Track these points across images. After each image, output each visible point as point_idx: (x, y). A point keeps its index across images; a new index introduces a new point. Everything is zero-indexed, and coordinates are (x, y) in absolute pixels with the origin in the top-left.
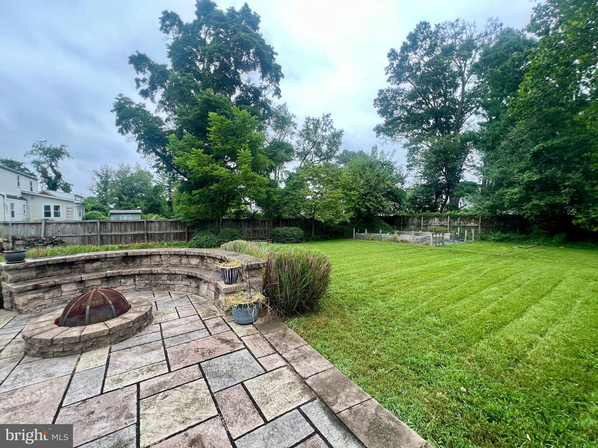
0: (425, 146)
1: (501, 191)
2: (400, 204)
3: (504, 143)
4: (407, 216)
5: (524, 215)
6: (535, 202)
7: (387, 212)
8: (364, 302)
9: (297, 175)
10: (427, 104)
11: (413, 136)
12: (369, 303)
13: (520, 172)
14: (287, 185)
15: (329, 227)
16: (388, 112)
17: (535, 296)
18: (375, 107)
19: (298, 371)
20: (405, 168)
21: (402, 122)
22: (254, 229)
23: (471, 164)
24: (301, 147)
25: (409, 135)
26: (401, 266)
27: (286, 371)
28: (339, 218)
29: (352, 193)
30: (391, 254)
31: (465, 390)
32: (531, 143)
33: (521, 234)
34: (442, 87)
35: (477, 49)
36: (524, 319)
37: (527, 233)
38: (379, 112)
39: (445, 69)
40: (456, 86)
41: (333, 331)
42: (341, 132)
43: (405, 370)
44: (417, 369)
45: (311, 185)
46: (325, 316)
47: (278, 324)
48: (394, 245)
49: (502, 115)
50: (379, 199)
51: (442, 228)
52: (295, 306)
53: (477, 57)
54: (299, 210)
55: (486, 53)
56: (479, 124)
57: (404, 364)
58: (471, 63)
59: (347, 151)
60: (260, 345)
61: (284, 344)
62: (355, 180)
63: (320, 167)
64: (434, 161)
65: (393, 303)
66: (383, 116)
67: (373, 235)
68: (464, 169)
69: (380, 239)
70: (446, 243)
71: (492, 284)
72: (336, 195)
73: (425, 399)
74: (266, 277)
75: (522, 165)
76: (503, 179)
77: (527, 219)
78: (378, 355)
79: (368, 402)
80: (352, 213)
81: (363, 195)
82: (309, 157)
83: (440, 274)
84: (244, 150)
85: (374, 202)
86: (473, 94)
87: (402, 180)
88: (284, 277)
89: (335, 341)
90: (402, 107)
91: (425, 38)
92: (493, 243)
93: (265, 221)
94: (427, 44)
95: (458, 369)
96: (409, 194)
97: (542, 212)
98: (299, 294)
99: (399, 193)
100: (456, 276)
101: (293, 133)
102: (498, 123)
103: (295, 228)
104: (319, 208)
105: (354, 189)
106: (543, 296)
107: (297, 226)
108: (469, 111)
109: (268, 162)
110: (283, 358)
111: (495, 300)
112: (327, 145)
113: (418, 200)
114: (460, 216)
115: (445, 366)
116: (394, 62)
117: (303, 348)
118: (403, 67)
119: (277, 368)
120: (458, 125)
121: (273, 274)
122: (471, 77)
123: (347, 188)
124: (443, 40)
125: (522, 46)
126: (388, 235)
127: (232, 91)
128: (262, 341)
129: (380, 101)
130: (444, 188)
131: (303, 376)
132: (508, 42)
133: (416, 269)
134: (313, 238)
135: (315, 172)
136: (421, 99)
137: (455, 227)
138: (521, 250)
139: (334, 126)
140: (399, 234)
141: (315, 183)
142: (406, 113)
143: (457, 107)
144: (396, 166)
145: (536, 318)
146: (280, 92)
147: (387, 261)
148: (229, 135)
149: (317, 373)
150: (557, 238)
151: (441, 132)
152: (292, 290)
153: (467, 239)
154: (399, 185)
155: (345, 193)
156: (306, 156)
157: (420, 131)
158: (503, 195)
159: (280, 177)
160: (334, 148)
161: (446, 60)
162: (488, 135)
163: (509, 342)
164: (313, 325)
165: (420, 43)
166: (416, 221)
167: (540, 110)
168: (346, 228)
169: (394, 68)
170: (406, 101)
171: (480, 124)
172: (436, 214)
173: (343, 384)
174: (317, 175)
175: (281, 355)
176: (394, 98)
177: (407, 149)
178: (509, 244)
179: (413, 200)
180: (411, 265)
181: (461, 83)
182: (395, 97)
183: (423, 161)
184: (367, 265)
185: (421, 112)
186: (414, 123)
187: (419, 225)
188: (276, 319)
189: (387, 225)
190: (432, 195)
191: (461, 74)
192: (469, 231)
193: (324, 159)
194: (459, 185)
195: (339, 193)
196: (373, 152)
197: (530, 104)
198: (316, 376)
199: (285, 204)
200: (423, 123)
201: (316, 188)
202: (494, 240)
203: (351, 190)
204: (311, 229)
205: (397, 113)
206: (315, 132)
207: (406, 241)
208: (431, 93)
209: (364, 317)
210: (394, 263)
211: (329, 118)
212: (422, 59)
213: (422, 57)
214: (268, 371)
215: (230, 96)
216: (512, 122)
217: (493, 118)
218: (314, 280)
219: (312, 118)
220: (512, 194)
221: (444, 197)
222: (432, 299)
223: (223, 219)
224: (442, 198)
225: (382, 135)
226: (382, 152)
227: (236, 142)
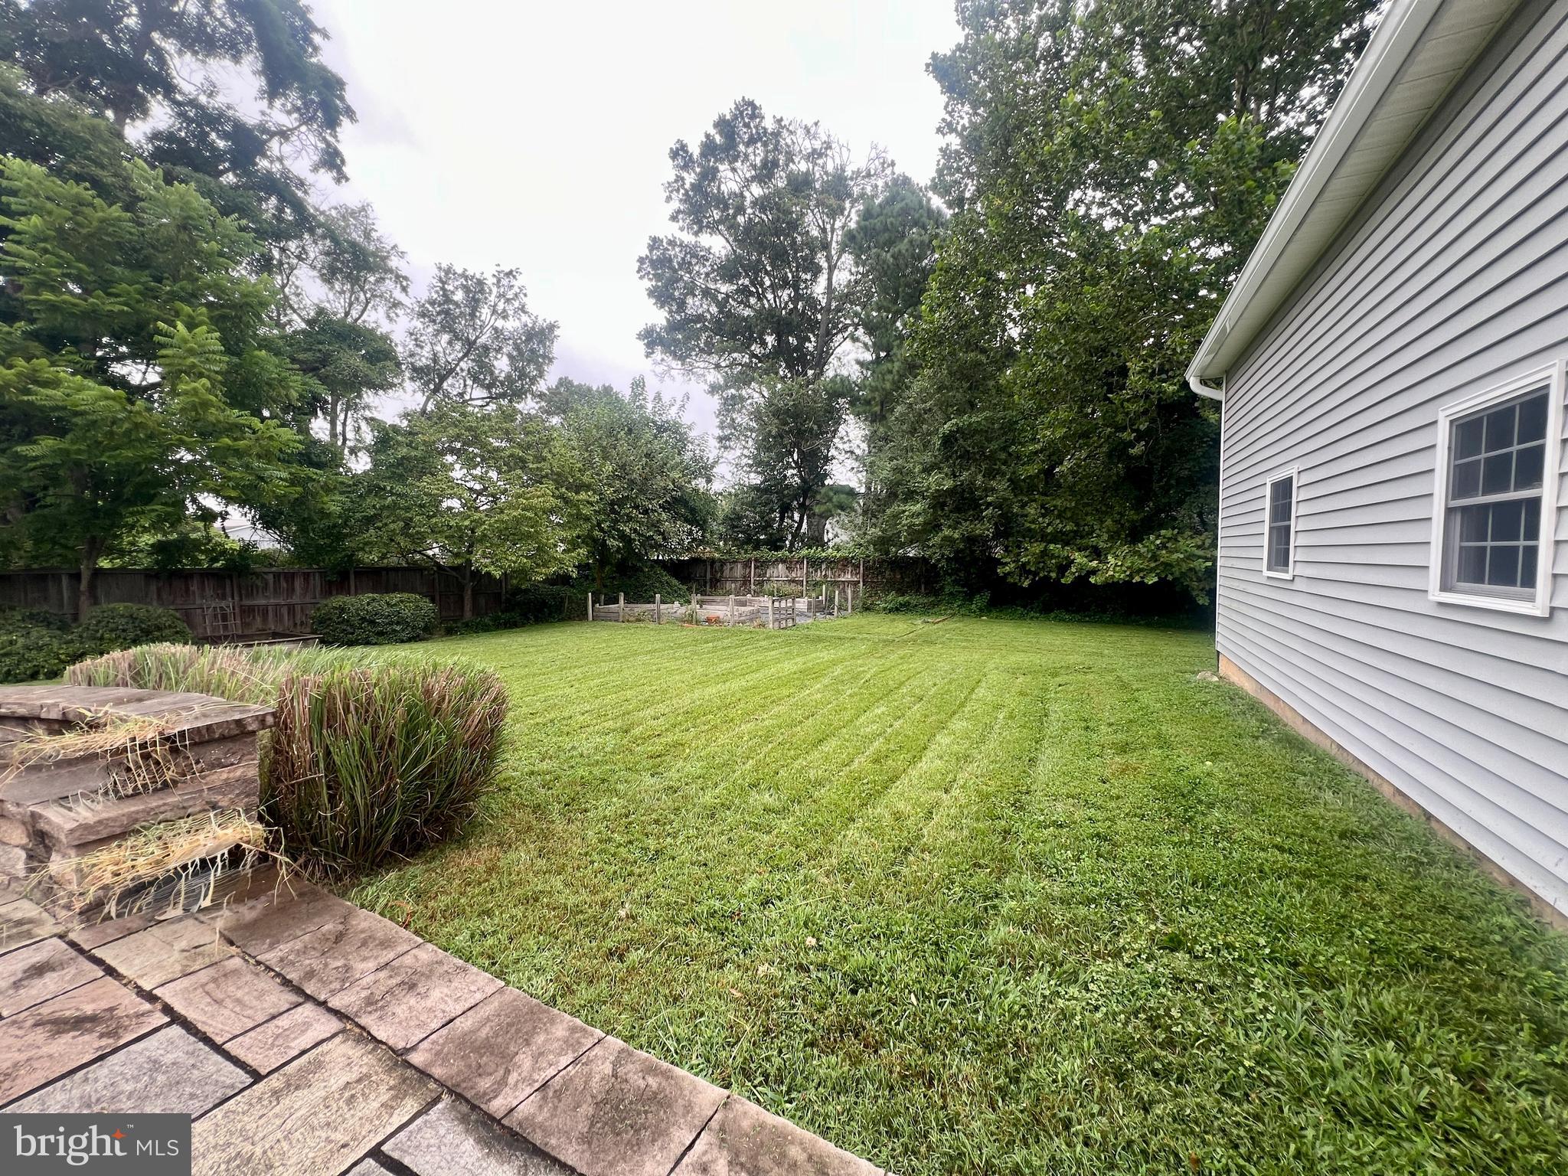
0: (756, 395)
1: (895, 508)
2: (704, 531)
3: (899, 409)
4: (720, 560)
5: (931, 557)
6: (947, 532)
7: (674, 552)
8: (604, 785)
9: (410, 433)
10: (759, 299)
11: (730, 366)
12: (619, 786)
13: (924, 470)
14: (376, 464)
15: (517, 591)
16: (672, 297)
17: (943, 716)
18: (641, 278)
19: (381, 1035)
20: (713, 443)
21: (705, 329)
22: (247, 602)
23: (847, 447)
24: (426, 352)
25: (723, 364)
26: (703, 681)
27: (341, 1050)
28: (545, 565)
29: (583, 496)
30: (680, 653)
31: (814, 941)
32: (939, 416)
33: (927, 595)
34: (789, 263)
35: (854, 202)
36: (923, 765)
37: (936, 593)
38: (651, 293)
39: (794, 226)
40: (816, 271)
41: (512, 884)
42: (552, 327)
43: (693, 935)
44: (720, 924)
45: (457, 466)
46: (490, 847)
47: (319, 905)
48: (691, 632)
49: (895, 350)
50: (654, 516)
51: (793, 587)
52: (390, 836)
53: (852, 217)
54: (419, 539)
55: (867, 215)
56: (858, 362)
57: (693, 920)
58: (843, 227)
59: (570, 382)
60: (239, 994)
61: (339, 963)
62: (589, 464)
63: (486, 418)
64: (773, 433)
65: (677, 776)
66: (662, 307)
67: (640, 608)
68: (833, 458)
69: (657, 618)
70: (799, 621)
71: (877, 701)
72: (535, 501)
73: (733, 991)
74: (275, 762)
75: (928, 457)
76: (898, 484)
77: (935, 566)
78: (632, 917)
79: (597, 1050)
80: (583, 551)
81: (612, 503)
82: (452, 386)
83: (785, 692)
84: (191, 326)
85: (641, 524)
86: (847, 295)
87: (705, 471)
88: (344, 753)
89: (514, 911)
90: (707, 293)
91: (752, 141)
92: (883, 615)
93: (290, 577)
94: (757, 153)
95: (805, 898)
96: (724, 506)
97: (957, 552)
98: (399, 796)
99: (699, 504)
100: (815, 691)
101: (396, 305)
102: (889, 365)
103: (406, 595)
104: (485, 536)
105: (587, 487)
106: (954, 713)
107: (413, 591)
108: (841, 331)
109: (297, 384)
110: (331, 1010)
111: (880, 735)
112: (510, 356)
113: (745, 522)
114: (826, 558)
115: (781, 899)
116: (685, 175)
117: (408, 960)
118: (707, 194)
119: (303, 1053)
120: (821, 359)
121: (300, 748)
122: (843, 259)
123: (566, 482)
124: (790, 159)
125: (924, 219)
126: (677, 608)
127: (131, 106)
128: (249, 977)
129: (653, 263)
130: (795, 497)
131: (401, 1045)
132: (903, 204)
133: (735, 685)
134: (467, 625)
135: (470, 429)
136: (747, 282)
137: (817, 584)
138: (927, 628)
139: (528, 308)
140: (701, 603)
141: (470, 463)
142: (714, 309)
143: (819, 317)
144: (692, 434)
145: (941, 758)
146: (343, 162)
147: (670, 672)
148: (115, 263)
149: (451, 1021)
150: (979, 601)
151: (789, 367)
152: (374, 789)
153: (839, 609)
154: (700, 483)
155: (562, 497)
156: (443, 379)
157: (746, 359)
158: (896, 516)
159: (350, 435)
160: (532, 370)
161: (796, 205)
162: (874, 389)
163: (898, 816)
164: (450, 881)
165: (742, 148)
166: (739, 572)
167: (952, 354)
168: (565, 591)
169: (687, 191)
170: (716, 281)
171: (861, 363)
172: (780, 554)
173: (528, 1027)
174: (477, 440)
175: (323, 1004)
176: (686, 265)
177: (717, 397)
178: (909, 616)
179: (733, 521)
180: (724, 678)
181: (825, 265)
182: (690, 263)
183: (751, 431)
184: (621, 688)
185: (747, 312)
186: (732, 336)
187: (746, 581)
188: (314, 893)
189: (675, 582)
190: (772, 511)
191: (826, 246)
192: (843, 592)
193: (503, 396)
194: (823, 491)
195: (544, 495)
196: (635, 396)
197: (936, 339)
198: (444, 1031)
199: (369, 521)
200: (751, 340)
201: (475, 478)
202: (885, 609)
203: (579, 488)
204: (461, 599)
205: (695, 305)
206: (473, 315)
207: (718, 621)
208: (767, 273)
209: (601, 827)
210: (688, 676)
211: (514, 282)
212: (747, 187)
213: (747, 183)
214: (263, 1072)
215: (120, 121)
216: (911, 368)
217: (883, 354)
218: (451, 747)
219: (459, 271)
220: (912, 516)
221: (797, 516)
222: (765, 750)
223: (99, 572)
224: (792, 518)
225: (658, 354)
226: (658, 397)
227: (149, 294)
